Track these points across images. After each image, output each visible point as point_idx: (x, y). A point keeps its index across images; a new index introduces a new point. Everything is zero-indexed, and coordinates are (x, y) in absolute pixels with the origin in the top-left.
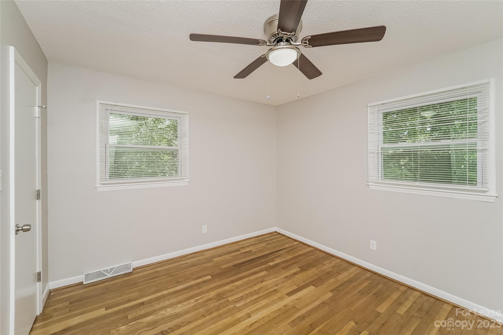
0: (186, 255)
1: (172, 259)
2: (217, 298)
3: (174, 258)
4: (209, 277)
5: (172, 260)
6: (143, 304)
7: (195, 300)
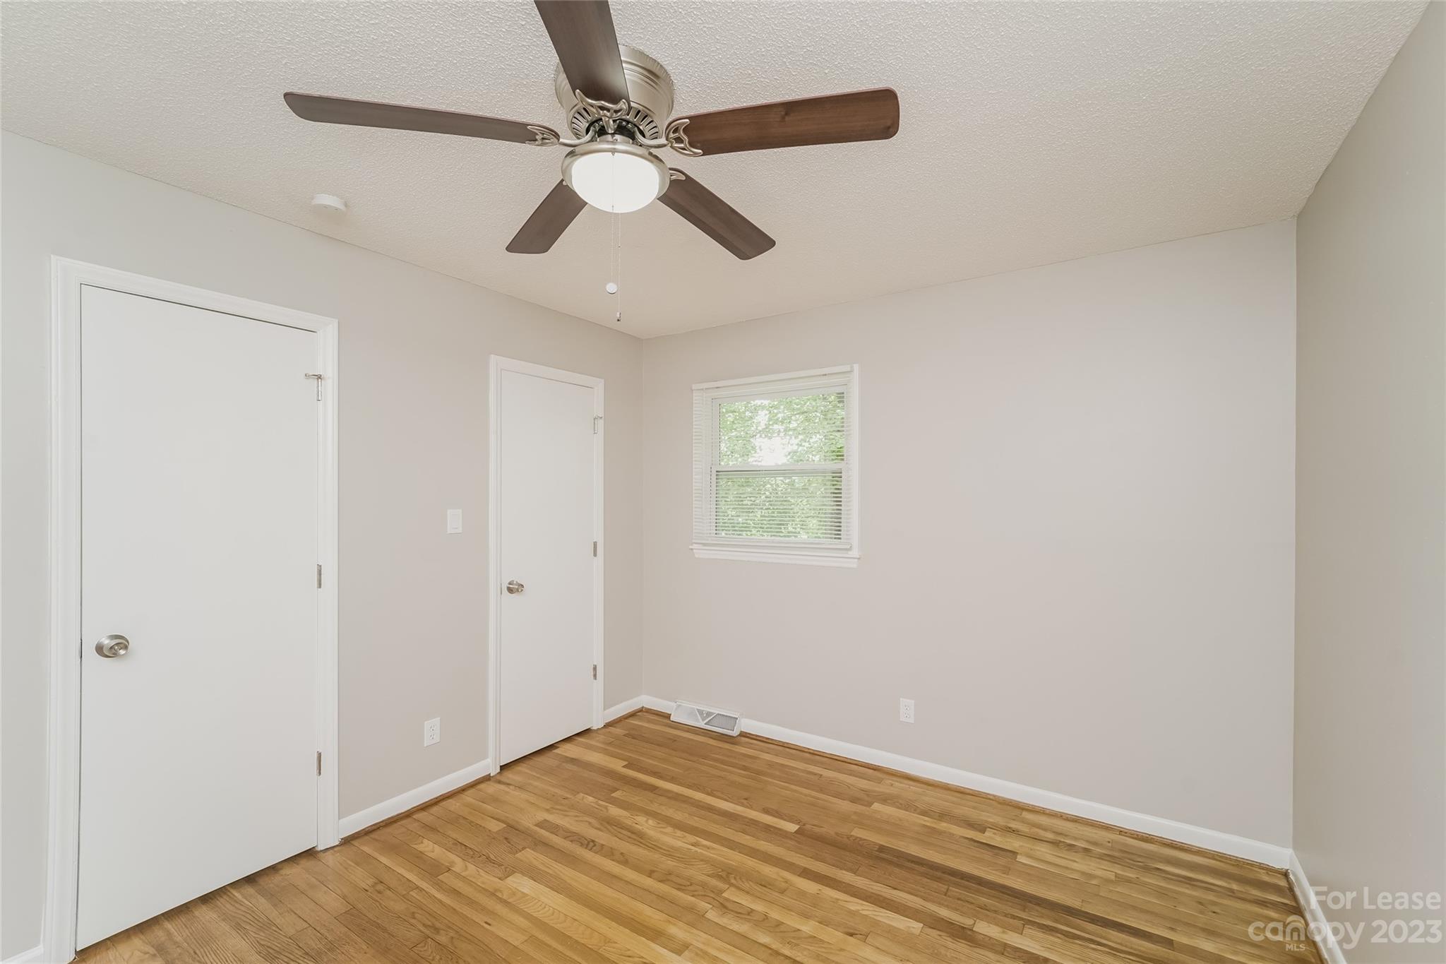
0: (849, 761)
1: (816, 753)
2: (720, 870)
3: (819, 753)
4: (792, 827)
5: (814, 753)
6: (653, 789)
7: (695, 841)
